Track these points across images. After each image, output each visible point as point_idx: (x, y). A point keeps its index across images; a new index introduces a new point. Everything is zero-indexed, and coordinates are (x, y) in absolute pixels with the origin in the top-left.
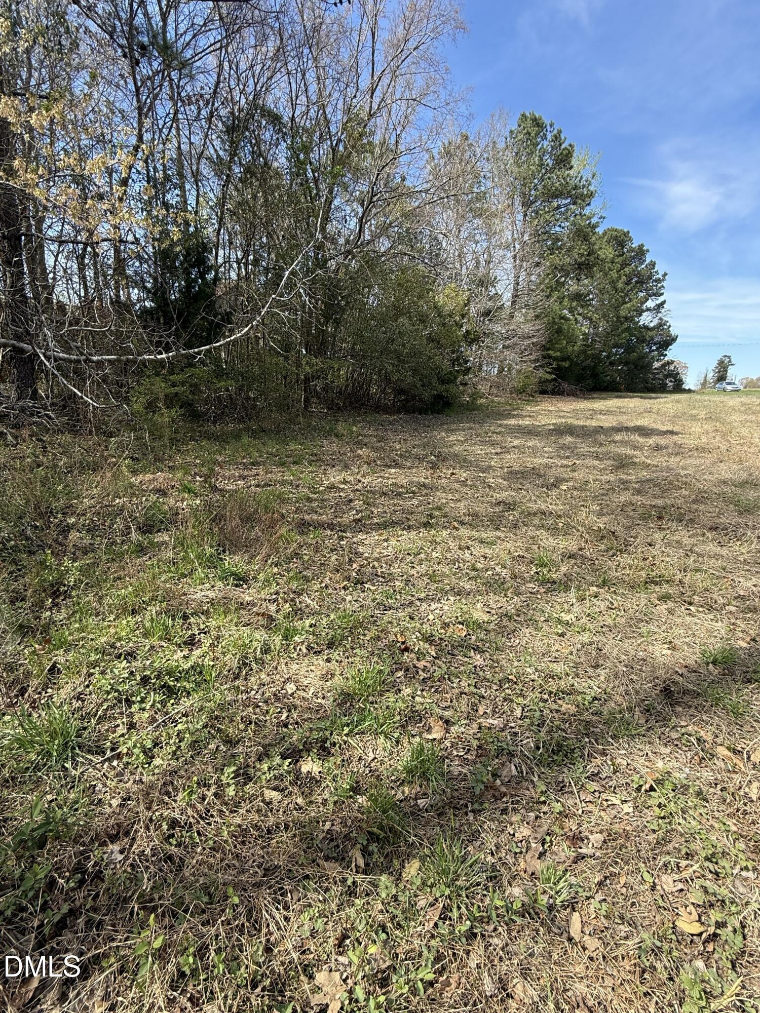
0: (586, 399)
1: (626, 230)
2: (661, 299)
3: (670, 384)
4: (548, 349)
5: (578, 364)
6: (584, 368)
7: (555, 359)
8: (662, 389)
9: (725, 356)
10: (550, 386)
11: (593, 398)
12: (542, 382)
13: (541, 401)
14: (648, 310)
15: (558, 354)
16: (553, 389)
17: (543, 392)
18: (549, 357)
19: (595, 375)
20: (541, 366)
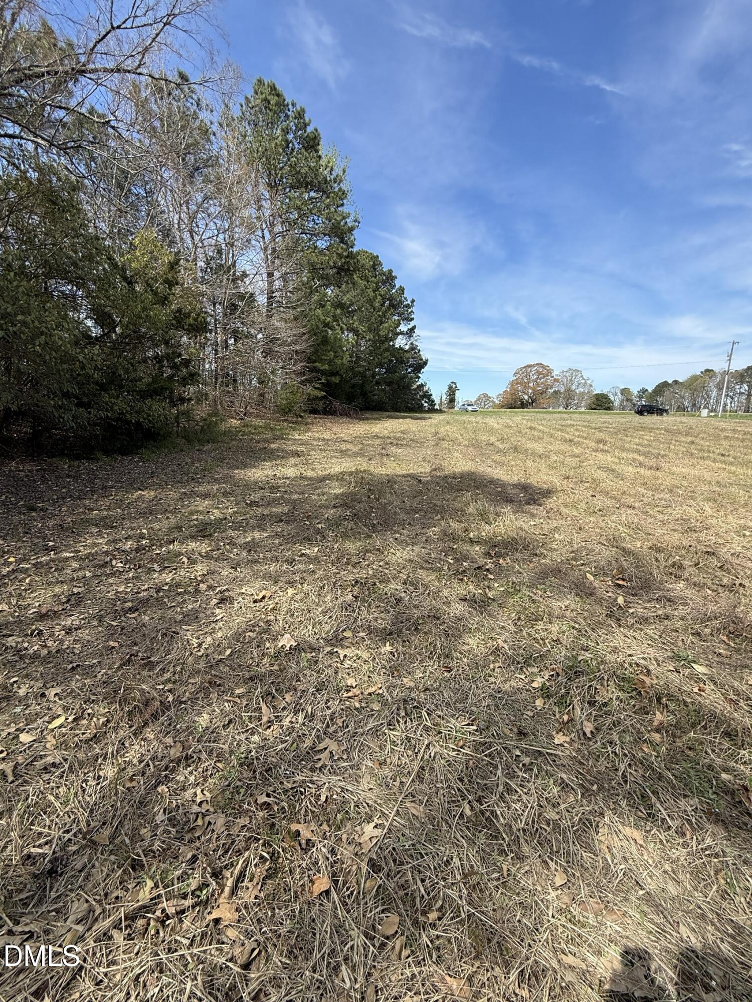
0: (360, 419)
1: (375, 254)
2: (412, 324)
3: (426, 405)
4: (314, 362)
5: (347, 382)
6: (353, 386)
7: (323, 373)
8: (419, 409)
9: (453, 382)
10: (321, 405)
11: (367, 419)
12: (311, 400)
13: (312, 424)
14: (402, 333)
15: (326, 367)
16: (325, 408)
17: (314, 412)
18: (316, 370)
19: (364, 394)
20: (309, 381)
